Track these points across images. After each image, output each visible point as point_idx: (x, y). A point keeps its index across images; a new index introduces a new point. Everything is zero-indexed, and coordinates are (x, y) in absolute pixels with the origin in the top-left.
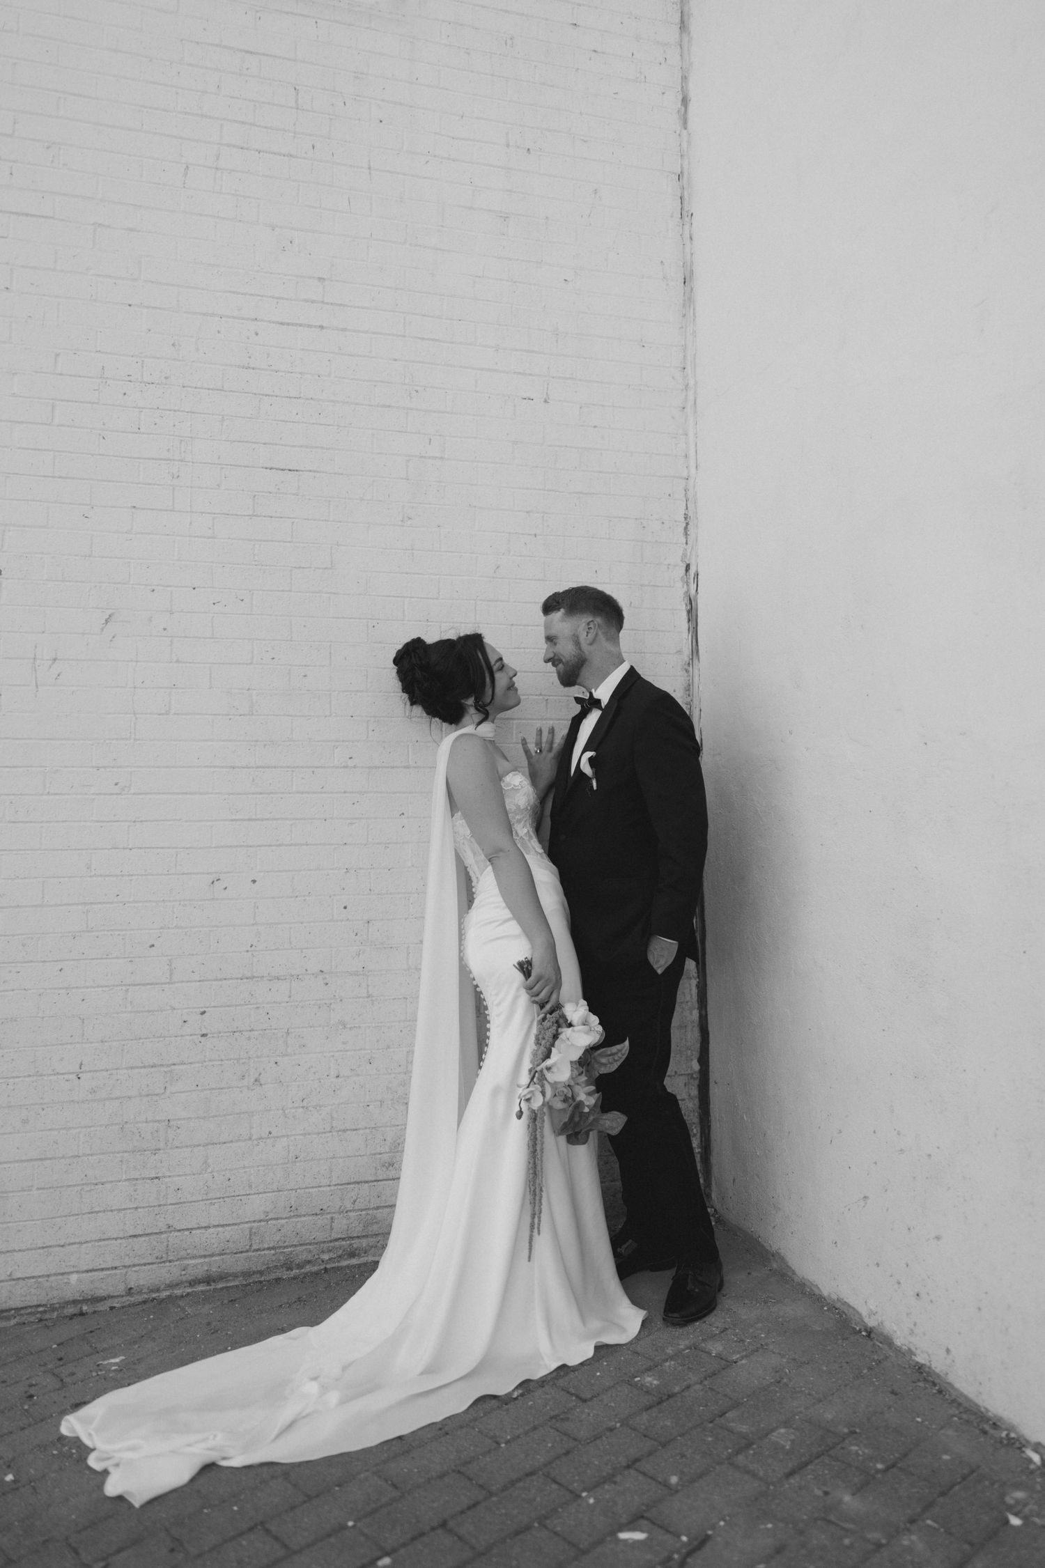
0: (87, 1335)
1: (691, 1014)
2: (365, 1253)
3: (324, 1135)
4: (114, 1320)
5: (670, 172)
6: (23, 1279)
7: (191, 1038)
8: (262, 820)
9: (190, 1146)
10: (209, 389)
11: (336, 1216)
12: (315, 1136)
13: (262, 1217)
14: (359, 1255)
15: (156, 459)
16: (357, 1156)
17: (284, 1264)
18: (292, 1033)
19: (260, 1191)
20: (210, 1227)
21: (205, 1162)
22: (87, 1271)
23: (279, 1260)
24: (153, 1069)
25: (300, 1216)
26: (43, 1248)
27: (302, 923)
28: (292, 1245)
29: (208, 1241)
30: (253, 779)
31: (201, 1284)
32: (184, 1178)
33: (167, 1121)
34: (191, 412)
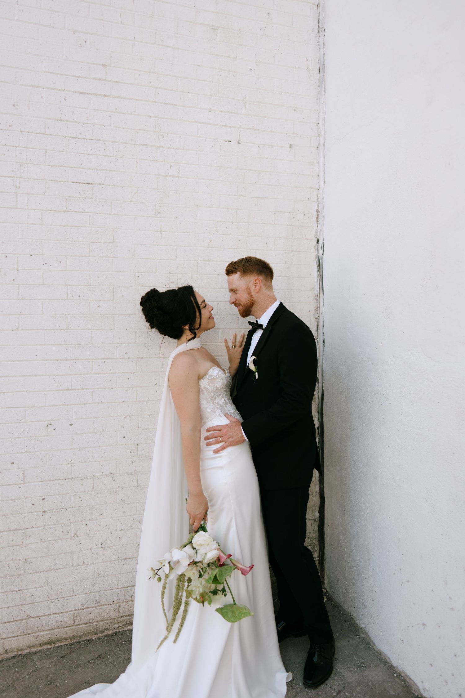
1: (315, 487)
3: (114, 562)
5: (312, 3)
7: (37, 513)
8: (75, 390)
9: (38, 572)
10: (37, 133)
11: (121, 604)
12: (109, 563)
13: (80, 607)
15: (5, 177)
16: (133, 572)
17: (93, 631)
18: (95, 508)
19: (79, 594)
20: (51, 615)
21: (47, 580)
23: (90, 629)
24: (14, 532)
25: (101, 606)
27: (100, 447)
28: (97, 621)
29: (50, 622)
30: (69, 366)
31: (47, 645)
32: (35, 589)
33: (24, 559)
34: (26, 148)
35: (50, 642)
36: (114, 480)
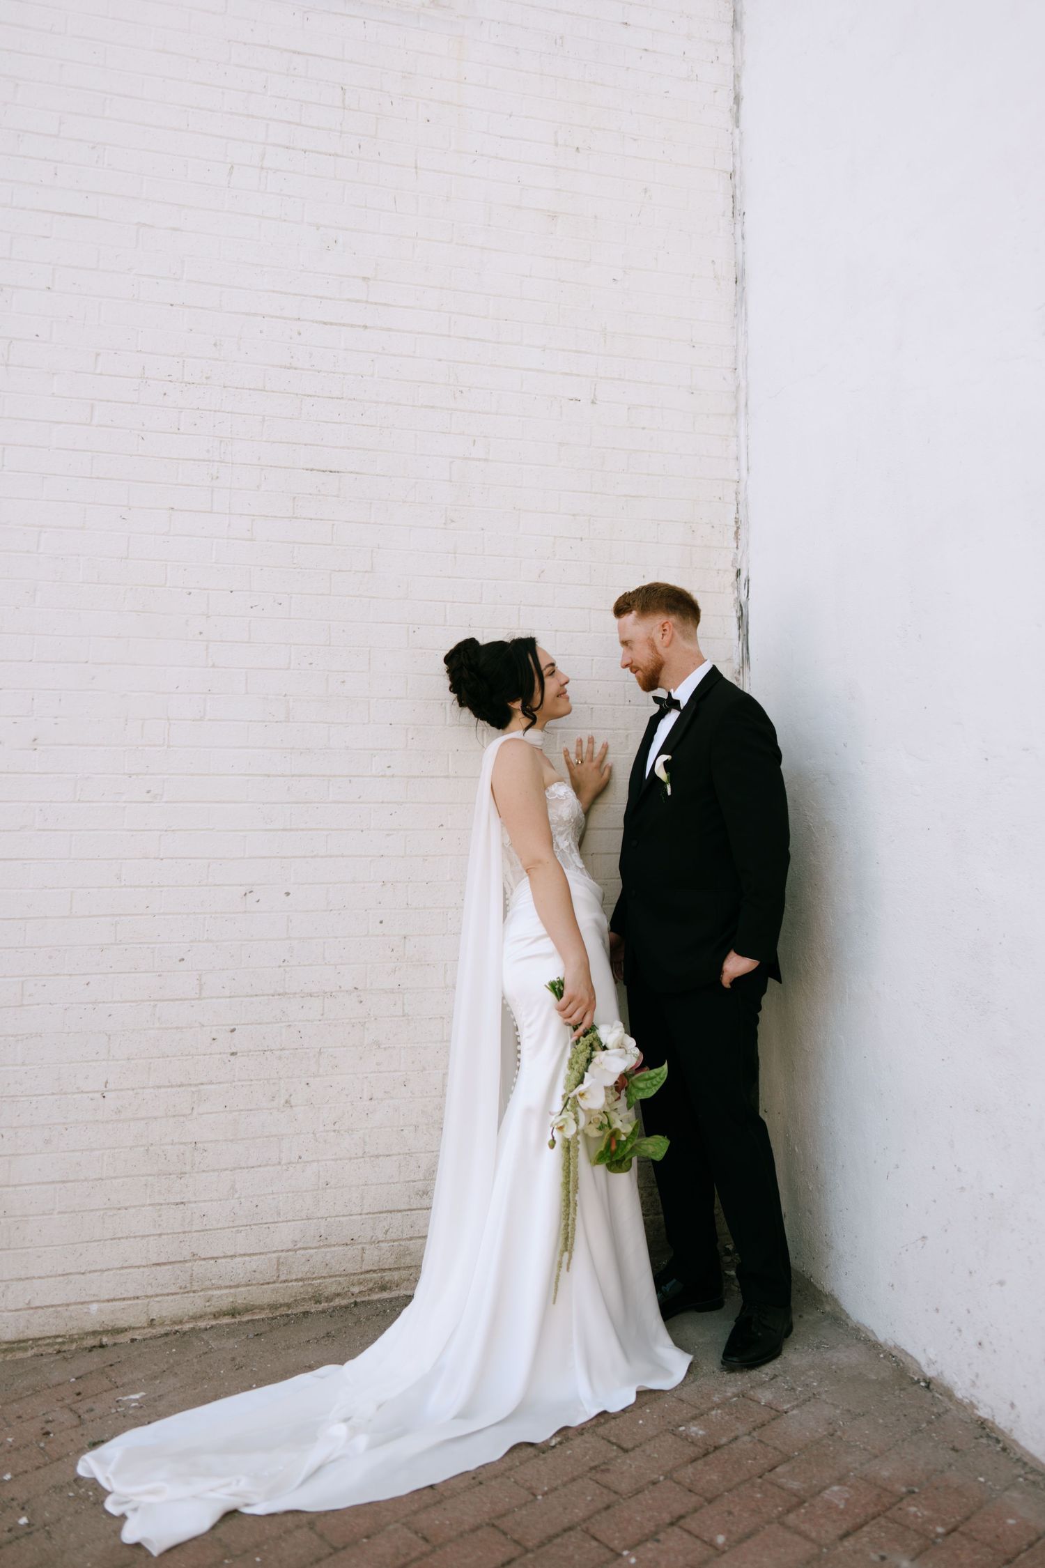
0: (106, 1369)
2: (397, 1287)
3: (355, 1161)
4: (136, 1353)
5: (721, 171)
6: (42, 1308)
7: (220, 1056)
8: (297, 830)
9: (218, 1170)
10: (250, 389)
11: (367, 1246)
12: (347, 1161)
13: (291, 1246)
14: (390, 1289)
15: (195, 460)
16: (391, 1183)
17: (313, 1297)
18: (324, 1052)
19: (290, 1218)
20: (236, 1256)
21: (233, 1187)
22: (108, 1301)
23: (308, 1293)
24: (178, 1089)
25: (329, 1246)
26: (63, 1275)
27: (336, 938)
28: (321, 1277)
29: (234, 1271)
30: (289, 787)
31: (226, 1317)
32: (210, 1203)
33: (194, 1143)
34: (232, 413)
35: (233, 1311)
36: (361, 1002)
